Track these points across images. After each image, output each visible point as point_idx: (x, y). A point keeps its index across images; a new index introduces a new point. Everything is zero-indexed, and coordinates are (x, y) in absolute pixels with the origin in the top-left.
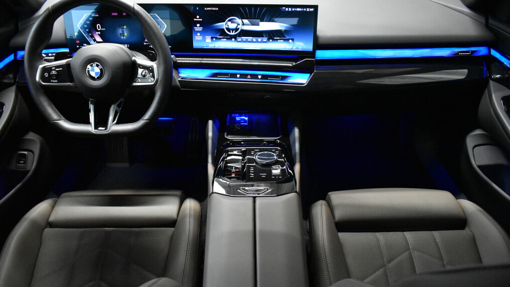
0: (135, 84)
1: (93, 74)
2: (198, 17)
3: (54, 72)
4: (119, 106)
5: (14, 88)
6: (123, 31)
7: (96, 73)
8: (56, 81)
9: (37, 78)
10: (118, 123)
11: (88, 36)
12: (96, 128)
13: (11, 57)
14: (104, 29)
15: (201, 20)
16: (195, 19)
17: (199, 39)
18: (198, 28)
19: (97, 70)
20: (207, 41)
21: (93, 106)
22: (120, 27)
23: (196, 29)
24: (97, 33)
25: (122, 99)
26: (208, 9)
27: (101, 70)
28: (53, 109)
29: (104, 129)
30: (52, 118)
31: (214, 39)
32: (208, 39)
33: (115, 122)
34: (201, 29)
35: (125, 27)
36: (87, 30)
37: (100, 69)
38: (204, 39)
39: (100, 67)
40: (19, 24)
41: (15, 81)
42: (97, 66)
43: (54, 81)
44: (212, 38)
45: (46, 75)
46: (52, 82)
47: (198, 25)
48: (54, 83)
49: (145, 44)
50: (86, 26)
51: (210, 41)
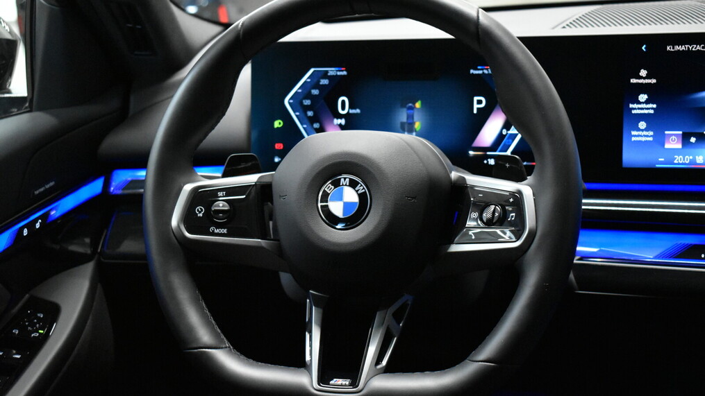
0: (455, 248)
1: (337, 208)
2: (643, 73)
3: (221, 205)
4: (397, 316)
5: (88, 269)
6: (410, 117)
7: (347, 206)
8: (225, 231)
9: (174, 222)
10: (391, 369)
11: (310, 129)
12: (324, 378)
13: (95, 188)
14: (358, 111)
15: (654, 81)
16: (633, 81)
17: (643, 139)
18: (643, 106)
19: (351, 196)
20: (667, 146)
21: (321, 310)
22: (403, 106)
23: (636, 109)
24: (337, 121)
25: (407, 298)
26: (677, 48)
27: (362, 197)
28: (203, 316)
29: (347, 382)
30: (196, 339)
31: (693, 140)
32: (673, 142)
33: (384, 363)
34: (650, 109)
35: (418, 105)
36: (310, 114)
37: (360, 195)
38: (660, 140)
39: (361, 188)
40: (132, 99)
41: (94, 252)
42: (353, 184)
43: (217, 231)
44: (685, 138)
45: (200, 212)
46: (213, 234)
47: (643, 97)
48: (219, 237)
49: (471, 153)
50: (307, 102)
51: (679, 146)
